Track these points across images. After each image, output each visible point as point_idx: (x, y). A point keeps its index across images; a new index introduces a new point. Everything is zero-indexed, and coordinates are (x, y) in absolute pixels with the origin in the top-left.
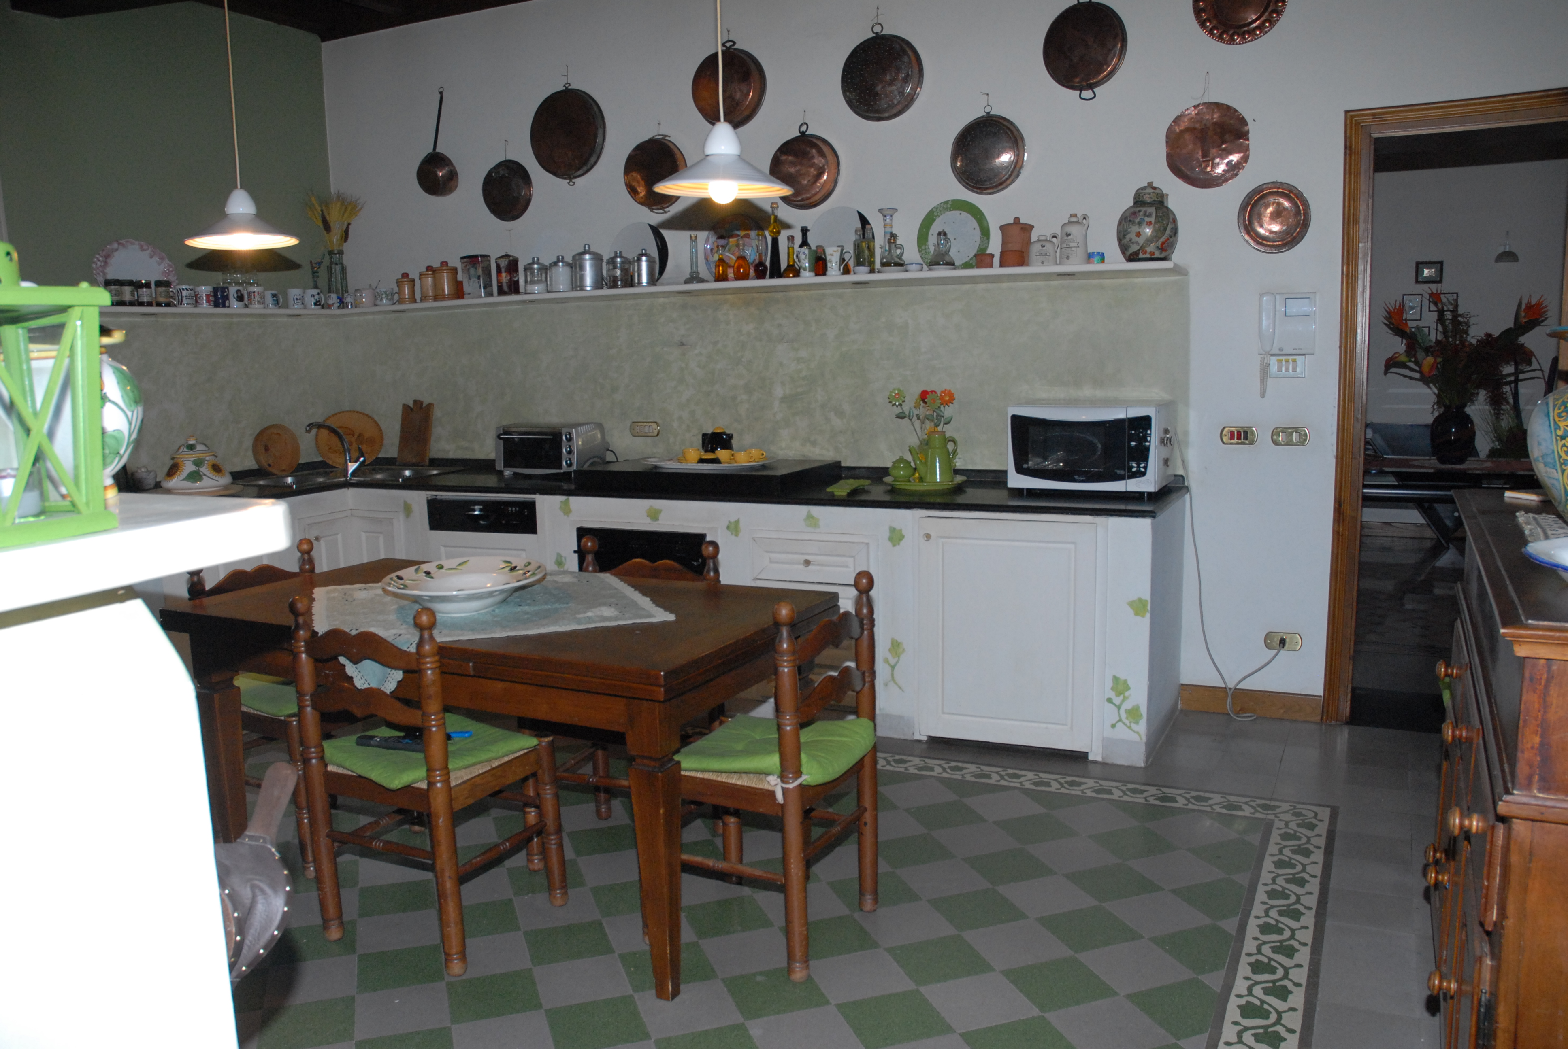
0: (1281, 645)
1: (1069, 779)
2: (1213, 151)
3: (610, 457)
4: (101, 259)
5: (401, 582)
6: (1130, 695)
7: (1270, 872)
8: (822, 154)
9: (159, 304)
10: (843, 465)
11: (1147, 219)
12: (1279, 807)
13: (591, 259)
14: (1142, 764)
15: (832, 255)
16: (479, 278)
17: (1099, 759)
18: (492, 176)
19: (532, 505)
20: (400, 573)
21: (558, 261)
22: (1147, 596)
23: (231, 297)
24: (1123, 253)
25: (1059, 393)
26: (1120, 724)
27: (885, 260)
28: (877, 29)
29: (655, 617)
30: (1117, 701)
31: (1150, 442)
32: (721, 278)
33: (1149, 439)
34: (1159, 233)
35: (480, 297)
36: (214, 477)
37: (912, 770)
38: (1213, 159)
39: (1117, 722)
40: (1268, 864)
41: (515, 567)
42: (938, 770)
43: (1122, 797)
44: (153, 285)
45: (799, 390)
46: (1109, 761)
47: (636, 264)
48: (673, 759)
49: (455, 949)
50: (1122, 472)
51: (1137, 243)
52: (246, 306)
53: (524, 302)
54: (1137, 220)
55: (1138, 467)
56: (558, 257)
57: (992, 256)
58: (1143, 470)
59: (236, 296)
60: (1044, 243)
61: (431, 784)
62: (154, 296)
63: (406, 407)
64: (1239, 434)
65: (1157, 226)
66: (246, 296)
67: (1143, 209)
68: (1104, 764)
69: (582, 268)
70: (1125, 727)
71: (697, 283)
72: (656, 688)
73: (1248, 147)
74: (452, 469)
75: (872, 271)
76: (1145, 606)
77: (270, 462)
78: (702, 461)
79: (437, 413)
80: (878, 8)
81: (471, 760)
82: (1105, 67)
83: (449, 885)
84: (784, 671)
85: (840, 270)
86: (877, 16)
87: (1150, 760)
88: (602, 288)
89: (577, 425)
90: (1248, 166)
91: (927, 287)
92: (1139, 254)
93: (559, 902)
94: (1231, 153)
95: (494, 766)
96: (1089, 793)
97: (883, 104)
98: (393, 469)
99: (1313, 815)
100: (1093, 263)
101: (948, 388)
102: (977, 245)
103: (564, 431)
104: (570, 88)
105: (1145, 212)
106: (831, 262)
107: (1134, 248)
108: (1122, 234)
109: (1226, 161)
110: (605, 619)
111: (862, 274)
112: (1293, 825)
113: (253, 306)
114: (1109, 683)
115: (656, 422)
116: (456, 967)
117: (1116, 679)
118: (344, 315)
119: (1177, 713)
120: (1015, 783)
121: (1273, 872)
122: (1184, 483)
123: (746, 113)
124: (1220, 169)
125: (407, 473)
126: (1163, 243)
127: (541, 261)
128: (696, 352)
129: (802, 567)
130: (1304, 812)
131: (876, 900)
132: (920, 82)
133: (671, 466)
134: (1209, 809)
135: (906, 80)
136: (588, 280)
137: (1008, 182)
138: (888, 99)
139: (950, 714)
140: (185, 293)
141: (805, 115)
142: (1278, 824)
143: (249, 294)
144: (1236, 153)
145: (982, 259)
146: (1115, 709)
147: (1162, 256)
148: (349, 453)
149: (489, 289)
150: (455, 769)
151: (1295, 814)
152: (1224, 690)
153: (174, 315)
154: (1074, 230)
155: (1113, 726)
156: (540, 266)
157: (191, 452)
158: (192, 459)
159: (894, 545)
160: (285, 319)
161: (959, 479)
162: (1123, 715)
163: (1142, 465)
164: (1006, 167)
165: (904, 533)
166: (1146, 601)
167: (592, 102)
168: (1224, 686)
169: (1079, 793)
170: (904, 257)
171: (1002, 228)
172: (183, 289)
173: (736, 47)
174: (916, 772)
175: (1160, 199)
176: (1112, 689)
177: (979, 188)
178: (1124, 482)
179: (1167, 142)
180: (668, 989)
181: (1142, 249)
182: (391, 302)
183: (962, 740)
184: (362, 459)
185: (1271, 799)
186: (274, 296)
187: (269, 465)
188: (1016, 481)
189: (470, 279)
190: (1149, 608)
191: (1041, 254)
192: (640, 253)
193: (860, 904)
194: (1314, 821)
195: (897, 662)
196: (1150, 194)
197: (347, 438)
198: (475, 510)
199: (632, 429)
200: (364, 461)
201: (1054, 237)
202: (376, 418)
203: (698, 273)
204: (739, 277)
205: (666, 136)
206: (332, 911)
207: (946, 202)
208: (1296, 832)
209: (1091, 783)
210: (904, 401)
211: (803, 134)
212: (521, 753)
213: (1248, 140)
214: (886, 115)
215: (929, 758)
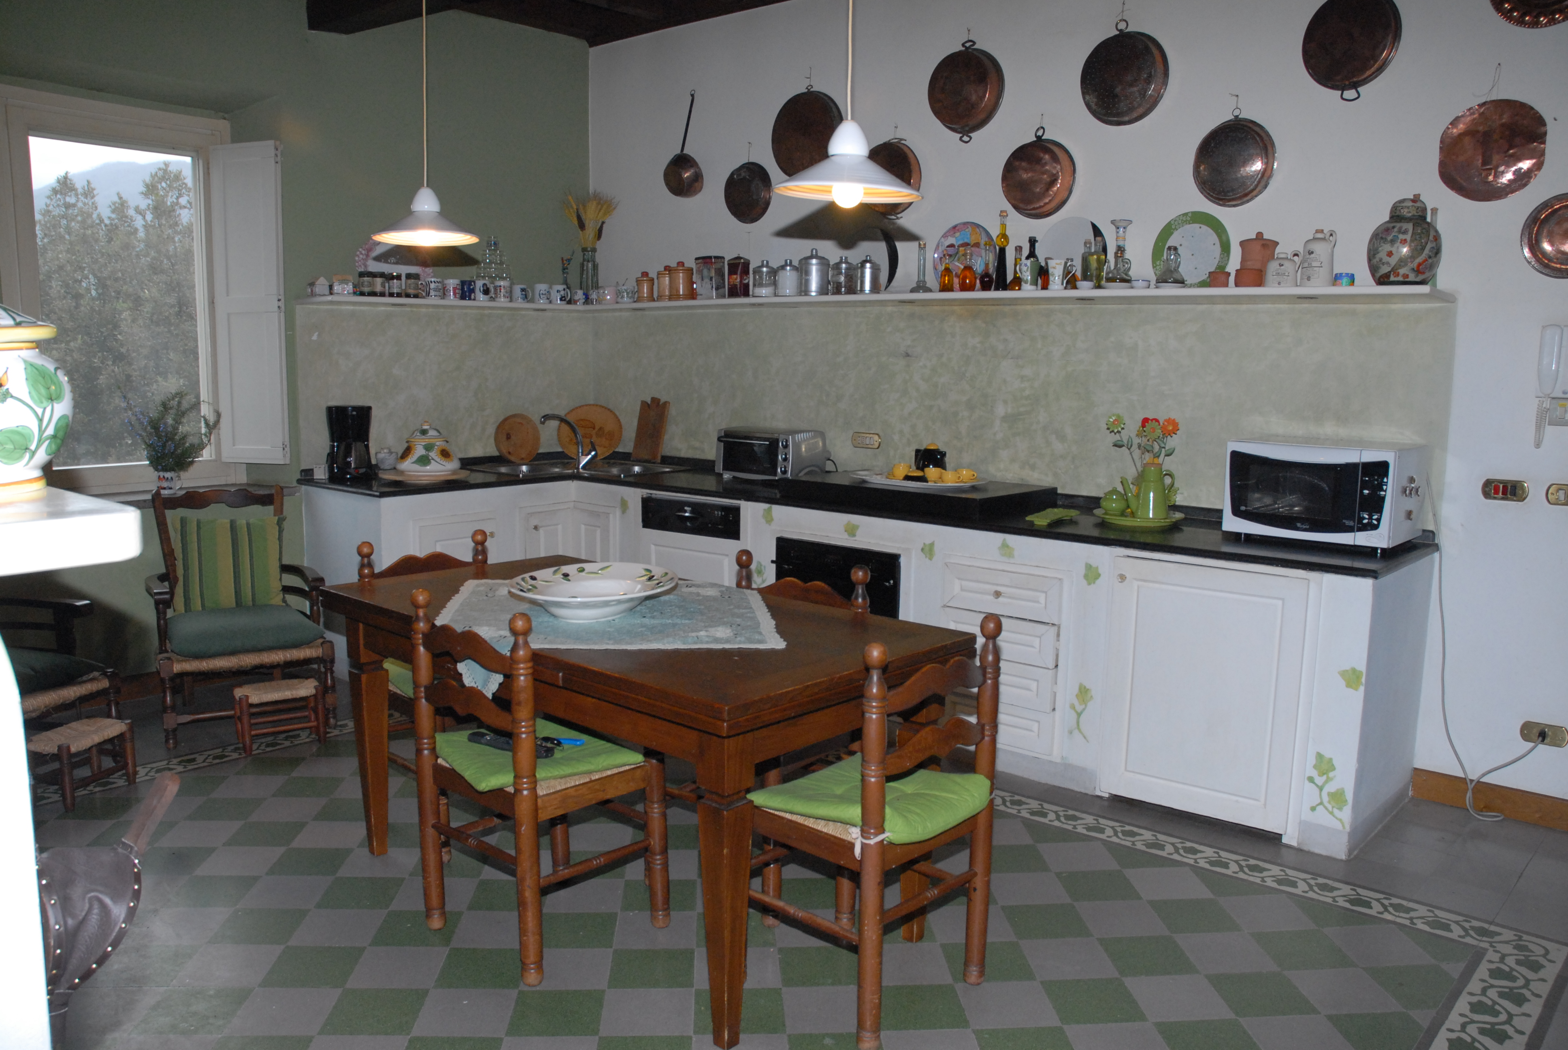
0: (1540, 739)
1: (1252, 862)
2: (1496, 158)
3: (829, 466)
4: (363, 252)
5: (533, 582)
6: (1335, 776)
7: (1461, 1015)
8: (1055, 159)
9: (408, 296)
10: (1059, 491)
11: (1401, 237)
12: (1499, 934)
13: (817, 264)
14: (1343, 856)
15: (1054, 268)
16: (711, 279)
17: (1294, 843)
18: (734, 178)
19: (736, 510)
20: (534, 574)
21: (786, 265)
22: (1362, 667)
23: (477, 290)
24: (1373, 275)
25: (1298, 429)
26: (1321, 807)
27: (1110, 275)
28: (1122, 26)
29: (766, 643)
30: (1320, 781)
31: (1385, 491)
32: (945, 288)
33: (1385, 487)
34: (1416, 251)
35: (712, 298)
36: (441, 462)
37: (1081, 830)
38: (1497, 167)
39: (1318, 805)
40: (1462, 1005)
41: (653, 576)
42: (1109, 832)
43: (1306, 892)
44: (403, 278)
45: (1022, 409)
46: (1305, 848)
47: (859, 271)
48: (746, 797)
49: (532, 957)
50: (1351, 523)
51: (1388, 263)
52: (492, 299)
53: (753, 305)
54: (1390, 238)
55: (1370, 518)
56: (786, 261)
57: (1229, 274)
58: (1375, 522)
59: (482, 289)
60: (1282, 262)
61: (518, 791)
62: (404, 287)
63: (644, 404)
64: (1505, 488)
65: (1413, 244)
66: (492, 290)
67: (1398, 225)
68: (1299, 850)
69: (807, 273)
70: (1326, 812)
71: (924, 292)
72: (719, 723)
73: (1543, 154)
74: (683, 468)
75: (1099, 286)
76: (1358, 677)
77: (511, 450)
78: (908, 478)
79: (673, 411)
80: (1124, 4)
81: (568, 770)
82: (1372, 62)
83: (529, 895)
84: (871, 717)
85: (1062, 284)
86: (1123, 11)
87: (1355, 853)
88: (827, 294)
89: (794, 432)
90: (1541, 174)
91: (1159, 306)
92: (1389, 276)
93: (661, 924)
94: (1520, 160)
95: (593, 778)
96: (1270, 883)
97: (1123, 106)
98: (626, 464)
99: (1542, 952)
100: (1341, 285)
101: (1172, 418)
102: (1216, 262)
103: (782, 437)
104: (812, 90)
105: (1400, 228)
106: (1053, 275)
107: (1385, 270)
108: (1372, 253)
109: (1513, 169)
110: (717, 640)
111: (1085, 289)
112: (1511, 961)
113: (498, 299)
114: (1311, 760)
115: (877, 434)
116: (532, 977)
117: (1319, 756)
118: (589, 311)
119: (1407, 800)
120: (1189, 859)
121: (1466, 1016)
122: (1434, 539)
123: (982, 116)
124: (1508, 177)
125: (637, 469)
126: (1420, 265)
127: (770, 264)
128: (921, 364)
129: (991, 598)
130: (1531, 946)
131: (982, 973)
132: (1165, 82)
133: (877, 480)
134: (1407, 923)
135: (1148, 81)
136: (814, 285)
137: (1254, 193)
138: (1128, 102)
139: (1133, 772)
140: (432, 286)
141: (1042, 119)
142: (1491, 955)
143: (495, 288)
144: (1528, 159)
145: (1217, 278)
146: (1317, 790)
147: (1418, 279)
148: (582, 447)
149: (721, 291)
150: (543, 780)
151: (1518, 947)
152: (1463, 780)
153: (420, 306)
154: (1318, 248)
155: (1313, 809)
156: (768, 269)
157: (423, 437)
158: (423, 444)
159: (1089, 584)
160: (532, 313)
161: (1179, 516)
162: (1326, 799)
163: (1375, 517)
164: (1252, 176)
165: (1100, 571)
166: (1361, 672)
167: (832, 105)
168: (1463, 776)
169: (1258, 881)
170: (1130, 273)
171: (1242, 244)
172: (431, 282)
173: (975, 47)
174: (1085, 832)
175: (1420, 214)
176: (1315, 767)
177: (1221, 200)
178: (1352, 534)
179: (1441, 148)
180: (724, 1037)
181: (1394, 271)
182: (632, 300)
183: (1144, 802)
184: (593, 453)
185: (1491, 923)
186: (523, 290)
187: (509, 453)
188: (1232, 524)
189: (702, 280)
190: (1363, 680)
191: (1278, 274)
192: (864, 259)
193: (965, 975)
194: (1542, 960)
195: (1084, 709)
196: (1408, 207)
197: (580, 431)
198: (686, 512)
199: (853, 439)
200: (595, 456)
201: (1296, 255)
202: (618, 414)
203: (924, 282)
204: (964, 288)
205: (902, 140)
206: (435, 901)
207: (1186, 214)
208: (1512, 969)
209: (1275, 870)
210: (1123, 429)
211: (1039, 138)
212: (627, 768)
213: (1544, 143)
214: (1126, 119)
215: (1104, 817)
